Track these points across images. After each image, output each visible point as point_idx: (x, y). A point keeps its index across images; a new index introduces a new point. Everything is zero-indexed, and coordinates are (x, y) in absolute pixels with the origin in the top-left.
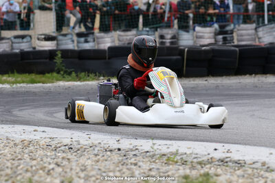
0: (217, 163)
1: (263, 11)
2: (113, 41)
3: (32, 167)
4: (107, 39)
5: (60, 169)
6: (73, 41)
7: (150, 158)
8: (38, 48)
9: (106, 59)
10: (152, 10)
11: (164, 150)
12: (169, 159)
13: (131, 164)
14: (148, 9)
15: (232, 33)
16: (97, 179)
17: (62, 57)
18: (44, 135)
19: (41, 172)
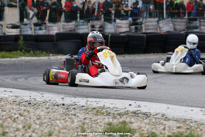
0: (131, 114)
1: (163, 9)
2: (59, 29)
3: (3, 116)
4: (55, 28)
5: (23, 118)
6: (31, 29)
7: (85, 111)
8: (7, 34)
9: (53, 41)
10: (86, 8)
11: (95, 105)
12: (98, 111)
13: (72, 114)
14: (83, 7)
15: (141, 24)
16: (48, 125)
17: (24, 40)
18: (11, 94)
19: (9, 120)
